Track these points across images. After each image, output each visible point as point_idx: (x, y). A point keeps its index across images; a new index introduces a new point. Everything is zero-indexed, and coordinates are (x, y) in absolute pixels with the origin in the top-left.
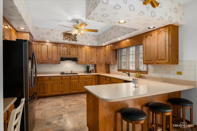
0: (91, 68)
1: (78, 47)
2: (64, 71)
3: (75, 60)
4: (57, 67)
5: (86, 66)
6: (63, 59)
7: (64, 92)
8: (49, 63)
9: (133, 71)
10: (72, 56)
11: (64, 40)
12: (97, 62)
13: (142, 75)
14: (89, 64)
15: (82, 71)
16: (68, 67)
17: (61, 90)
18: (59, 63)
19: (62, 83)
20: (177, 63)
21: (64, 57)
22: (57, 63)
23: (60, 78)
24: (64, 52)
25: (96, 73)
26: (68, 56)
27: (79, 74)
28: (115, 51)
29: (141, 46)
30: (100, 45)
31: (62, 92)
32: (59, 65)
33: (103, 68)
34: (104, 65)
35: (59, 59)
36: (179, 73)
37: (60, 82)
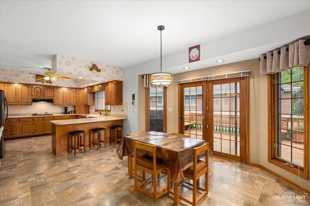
0: (70, 109)
1: (53, 88)
2: (36, 113)
3: (50, 101)
4: (28, 108)
5: (64, 107)
6: (35, 101)
7: (36, 134)
8: (17, 105)
9: (103, 111)
10: (46, 98)
11: (37, 81)
12: (76, 103)
13: (108, 113)
14: (66, 105)
15: (59, 112)
16: (42, 108)
17: (32, 131)
18: (31, 105)
19: (33, 124)
20: (122, 104)
21: (37, 98)
22: (28, 104)
23: (31, 119)
24: (37, 93)
25: (75, 113)
26: (42, 98)
27: (54, 115)
28: (92, 95)
29: (104, 92)
30: (79, 87)
31: (33, 133)
32: (29, 106)
33: (83, 108)
34: (83, 106)
35: (30, 100)
36: (123, 111)
37: (32, 123)
